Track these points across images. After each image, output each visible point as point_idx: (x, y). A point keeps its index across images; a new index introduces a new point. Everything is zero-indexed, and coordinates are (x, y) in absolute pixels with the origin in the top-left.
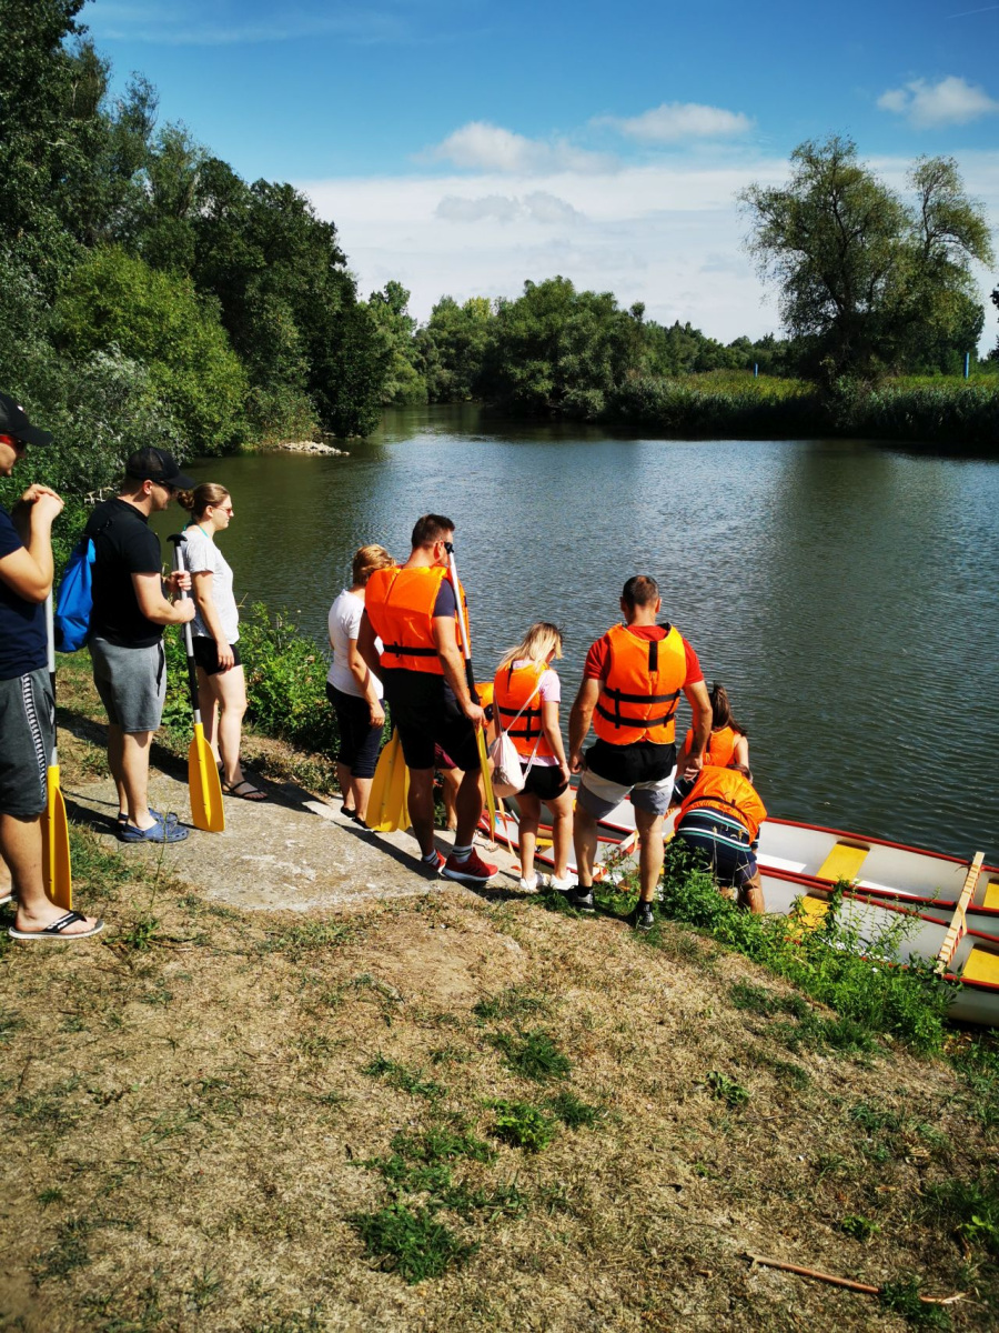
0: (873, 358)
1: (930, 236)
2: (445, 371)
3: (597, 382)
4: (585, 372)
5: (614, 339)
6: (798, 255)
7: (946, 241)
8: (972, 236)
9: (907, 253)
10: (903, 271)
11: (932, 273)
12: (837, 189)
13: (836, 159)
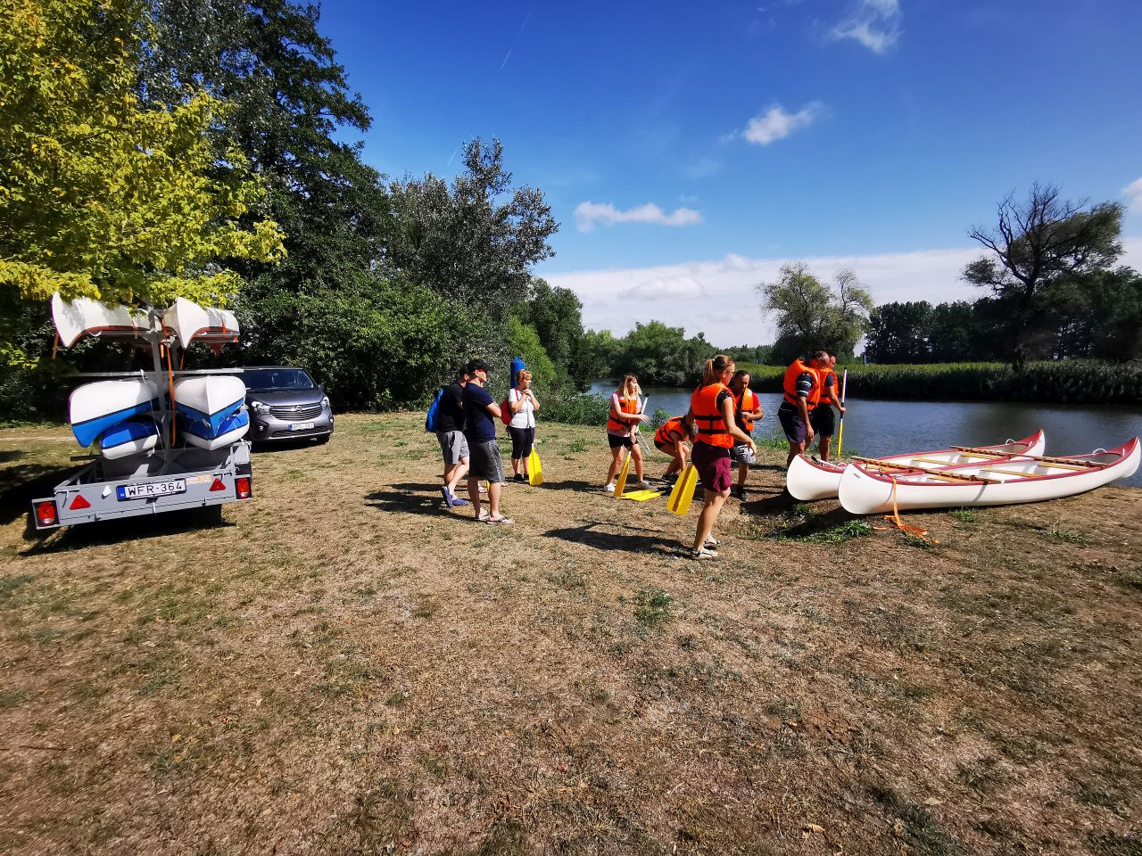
1: (845, 303)
3: (681, 368)
4: (675, 364)
5: (689, 349)
6: (785, 312)
7: (853, 305)
8: (865, 302)
9: (835, 310)
10: (834, 319)
11: (848, 320)
12: (801, 284)
13: (800, 271)
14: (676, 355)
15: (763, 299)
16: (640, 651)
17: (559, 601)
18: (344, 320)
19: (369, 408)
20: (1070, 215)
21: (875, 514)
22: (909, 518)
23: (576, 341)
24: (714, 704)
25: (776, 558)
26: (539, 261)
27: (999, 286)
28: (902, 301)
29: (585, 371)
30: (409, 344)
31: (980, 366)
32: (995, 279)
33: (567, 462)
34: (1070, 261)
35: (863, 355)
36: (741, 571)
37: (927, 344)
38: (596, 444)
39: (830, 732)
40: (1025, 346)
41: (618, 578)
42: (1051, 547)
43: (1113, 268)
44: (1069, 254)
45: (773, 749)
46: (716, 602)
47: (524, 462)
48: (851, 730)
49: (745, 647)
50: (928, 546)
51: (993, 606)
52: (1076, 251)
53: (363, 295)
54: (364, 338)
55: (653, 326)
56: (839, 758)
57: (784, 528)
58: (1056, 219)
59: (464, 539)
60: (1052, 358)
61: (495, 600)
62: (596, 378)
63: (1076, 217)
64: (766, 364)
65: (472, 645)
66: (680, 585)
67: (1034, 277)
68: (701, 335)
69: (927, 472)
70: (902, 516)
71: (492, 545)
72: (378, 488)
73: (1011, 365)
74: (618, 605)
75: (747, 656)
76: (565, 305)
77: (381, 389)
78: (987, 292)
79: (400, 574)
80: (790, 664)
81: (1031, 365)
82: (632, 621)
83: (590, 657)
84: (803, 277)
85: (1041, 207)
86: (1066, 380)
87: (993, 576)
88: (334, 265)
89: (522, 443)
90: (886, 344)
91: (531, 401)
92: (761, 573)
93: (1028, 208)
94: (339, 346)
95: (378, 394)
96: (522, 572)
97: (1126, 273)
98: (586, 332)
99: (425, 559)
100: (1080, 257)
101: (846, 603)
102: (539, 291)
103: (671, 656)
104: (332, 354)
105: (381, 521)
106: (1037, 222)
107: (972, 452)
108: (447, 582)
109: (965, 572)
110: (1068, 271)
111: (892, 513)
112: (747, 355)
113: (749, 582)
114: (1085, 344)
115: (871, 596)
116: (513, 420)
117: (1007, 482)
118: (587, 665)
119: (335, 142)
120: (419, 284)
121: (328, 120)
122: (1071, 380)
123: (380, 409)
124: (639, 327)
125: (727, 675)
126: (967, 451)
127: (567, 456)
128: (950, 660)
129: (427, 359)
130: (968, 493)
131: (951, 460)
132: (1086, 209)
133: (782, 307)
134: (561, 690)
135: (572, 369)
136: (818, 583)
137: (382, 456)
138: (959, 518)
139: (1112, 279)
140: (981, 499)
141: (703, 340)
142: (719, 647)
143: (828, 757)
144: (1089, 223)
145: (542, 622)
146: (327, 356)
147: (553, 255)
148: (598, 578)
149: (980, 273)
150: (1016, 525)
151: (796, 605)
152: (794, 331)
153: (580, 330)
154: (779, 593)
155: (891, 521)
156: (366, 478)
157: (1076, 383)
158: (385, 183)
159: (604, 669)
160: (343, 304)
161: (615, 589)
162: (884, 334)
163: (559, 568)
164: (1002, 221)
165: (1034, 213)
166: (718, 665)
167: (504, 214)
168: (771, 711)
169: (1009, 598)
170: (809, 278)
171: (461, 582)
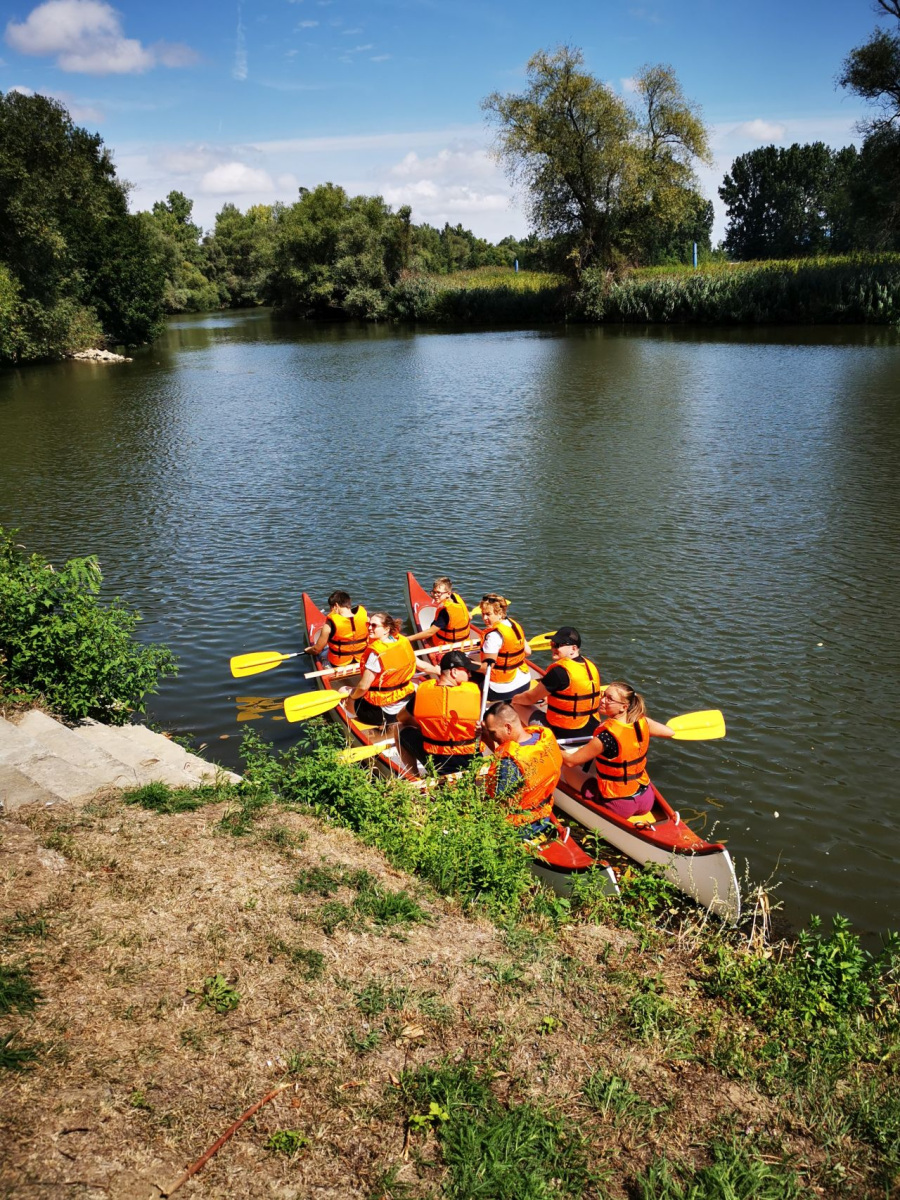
0: (614, 251)
1: (656, 137)
2: (234, 277)
3: (374, 282)
4: (362, 273)
6: (541, 158)
7: (670, 142)
8: (691, 136)
9: (640, 155)
10: (634, 170)
11: (660, 172)
12: (571, 95)
13: (568, 67)
35: (724, 245)
37: (823, 222)
90: (761, 224)
124: (304, 193)
133: (536, 147)
152: (564, 199)
162: (757, 206)
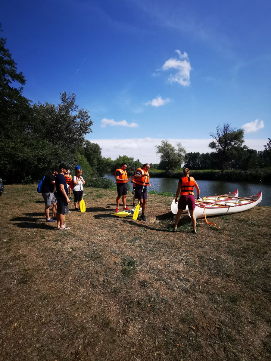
0: (173, 167)
1: (179, 152)
3: (133, 170)
4: (131, 169)
5: (135, 164)
6: (163, 154)
7: (181, 153)
8: (184, 152)
9: (176, 154)
10: (176, 156)
11: (180, 157)
12: (167, 146)
13: (167, 142)
14: (131, 166)
15: (156, 150)
16: (124, 291)
17: (89, 267)
18: (13, 150)
19: (22, 183)
20: (232, 132)
21: (199, 219)
22: (209, 219)
23: (100, 161)
24: (158, 319)
25: (171, 238)
26: (87, 134)
27: (217, 149)
28: (193, 152)
29: (103, 170)
30: (40, 160)
31: (214, 171)
32: (216, 147)
33: (96, 202)
34: (233, 143)
35: (184, 167)
36: (160, 245)
37: (200, 164)
38: (106, 195)
39: (209, 330)
40: (224, 165)
41: (114, 253)
42: (251, 228)
43: (242, 146)
44: (233, 142)
45: (188, 346)
46: (153, 261)
47: (79, 203)
48: (217, 327)
49: (167, 283)
50: (218, 230)
51: (244, 253)
52: (234, 141)
53: (21, 142)
54: (20, 157)
55: (124, 157)
56: (216, 346)
57: (170, 224)
58: (230, 132)
59: (51, 238)
60: (229, 169)
61: (60, 269)
62: (106, 172)
63: (234, 132)
64: (157, 169)
65: (45, 298)
66: (139, 254)
67: (225, 147)
68: (138, 160)
69: (212, 204)
70: (208, 219)
71: (62, 240)
72: (17, 215)
73: (221, 171)
74: (114, 266)
75: (169, 289)
76: (96, 149)
77: (27, 176)
78: (214, 151)
79: (16, 259)
80: (186, 291)
81: (225, 171)
82: (121, 275)
83: (102, 297)
84: (167, 144)
85: (226, 129)
86: (234, 175)
87: (240, 240)
88: (9, 130)
89: (78, 196)
90: (190, 164)
91: (82, 181)
92: (167, 246)
93: (223, 129)
94: (10, 160)
95: (26, 178)
96: (74, 253)
97: (245, 147)
98: (103, 158)
99: (31, 249)
100: (235, 142)
101: (199, 256)
102: (87, 144)
103: (138, 293)
104: (7, 163)
105: (15, 231)
106: (225, 133)
107: (221, 196)
108: (39, 261)
109: (231, 239)
110: (233, 146)
111: (204, 218)
112: (152, 166)
113: (164, 250)
114: (236, 165)
115: (206, 252)
116: (75, 188)
117: (235, 206)
118: (101, 303)
119: (11, 87)
120: (43, 139)
121: (8, 79)
122: (235, 175)
123: (26, 183)
124: (120, 157)
125: (162, 301)
126: (220, 196)
127: (95, 200)
128: (239, 279)
129: (46, 165)
130: (224, 210)
131: (216, 198)
132: (236, 130)
133: (162, 152)
134: (88, 322)
135: (98, 170)
136: (188, 249)
137: (23, 201)
138: (223, 218)
139: (242, 149)
140: (229, 212)
141: (139, 162)
142: (157, 285)
143: (211, 347)
144: (237, 134)
145: (81, 279)
146: (5, 163)
147: (91, 132)
148: (106, 254)
149: (213, 145)
150: (239, 220)
151: (182, 260)
152: (165, 159)
153: (101, 157)
154: (175, 255)
155: (204, 221)
156: (14, 211)
157: (236, 176)
158: (31, 103)
159: (108, 303)
160: (12, 144)
161: (113, 259)
162: (189, 161)
163: (90, 250)
164: (217, 132)
165: (225, 130)
166: (158, 296)
167: (75, 118)
168: (183, 320)
169: (248, 249)
170: (169, 144)
171: (46, 261)
